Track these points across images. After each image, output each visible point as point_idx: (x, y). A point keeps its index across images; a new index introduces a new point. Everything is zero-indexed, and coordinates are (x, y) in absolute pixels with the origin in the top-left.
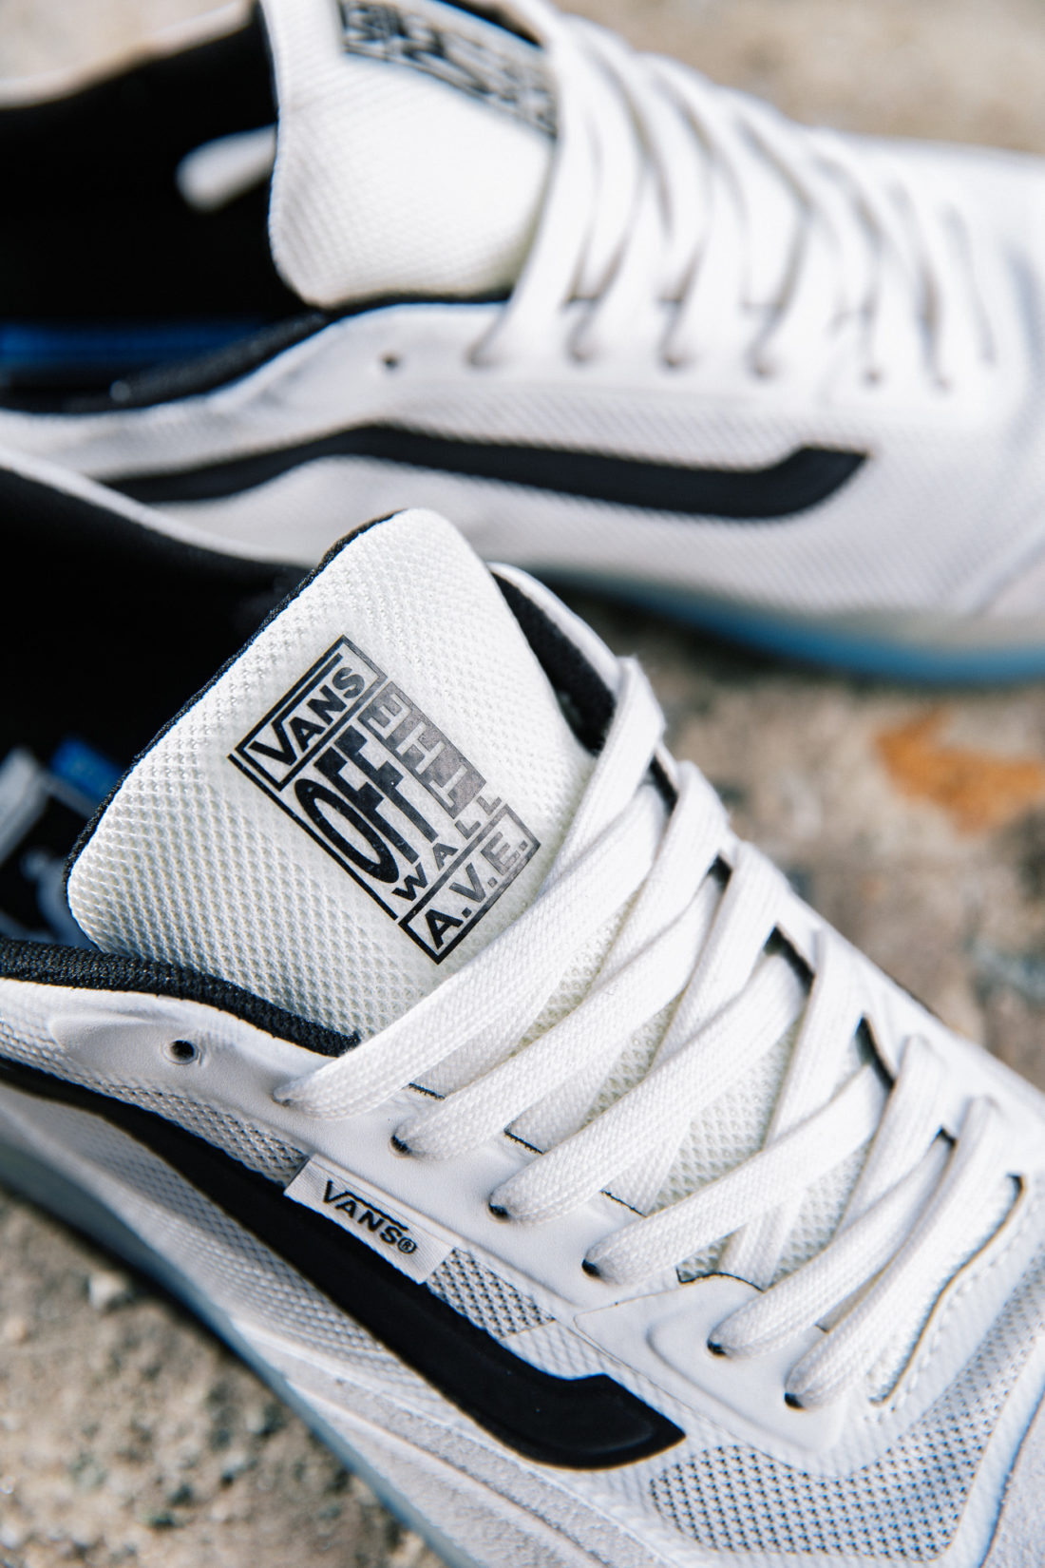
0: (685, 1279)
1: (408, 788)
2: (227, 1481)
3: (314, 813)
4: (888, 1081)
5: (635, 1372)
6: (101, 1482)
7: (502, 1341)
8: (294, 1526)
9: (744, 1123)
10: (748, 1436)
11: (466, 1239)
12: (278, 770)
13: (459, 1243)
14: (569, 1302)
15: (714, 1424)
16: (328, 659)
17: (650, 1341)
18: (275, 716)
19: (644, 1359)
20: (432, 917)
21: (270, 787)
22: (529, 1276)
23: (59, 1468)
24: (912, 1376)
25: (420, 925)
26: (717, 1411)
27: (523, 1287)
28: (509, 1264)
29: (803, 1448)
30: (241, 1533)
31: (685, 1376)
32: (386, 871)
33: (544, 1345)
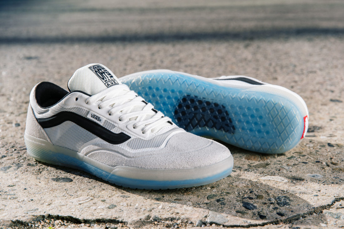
3: (96, 73)
5: (125, 131)
7: (111, 131)
10: (138, 137)
11: (106, 118)
12: (93, 69)
13: (106, 119)
14: (118, 124)
15: (134, 136)
17: (126, 127)
18: (93, 66)
19: (126, 129)
20: (108, 84)
21: (92, 70)
22: (113, 122)
25: (106, 84)
26: (134, 134)
27: (113, 123)
28: (111, 121)
29: (144, 137)
31: (131, 131)
32: (103, 79)
33: (115, 130)
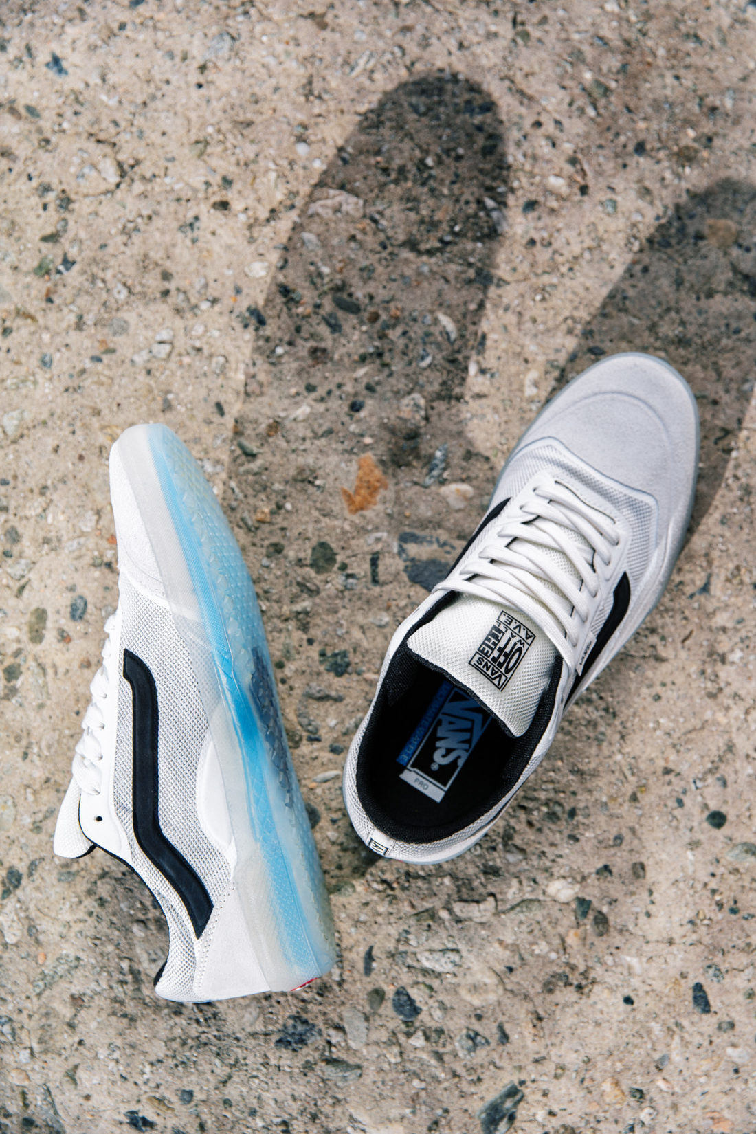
0: (595, 571)
1: (502, 644)
2: (601, 698)
3: (512, 668)
4: (538, 517)
6: (603, 734)
8: (613, 679)
9: (557, 556)
10: (625, 555)
11: (590, 629)
12: (503, 678)
13: (591, 631)
14: (601, 601)
15: (622, 564)
16: (475, 666)
17: (608, 580)
18: (491, 680)
20: (527, 638)
21: (507, 680)
22: (597, 612)
23: (599, 746)
24: (607, 512)
26: (620, 564)
29: (627, 541)
30: (615, 693)
31: (613, 571)
